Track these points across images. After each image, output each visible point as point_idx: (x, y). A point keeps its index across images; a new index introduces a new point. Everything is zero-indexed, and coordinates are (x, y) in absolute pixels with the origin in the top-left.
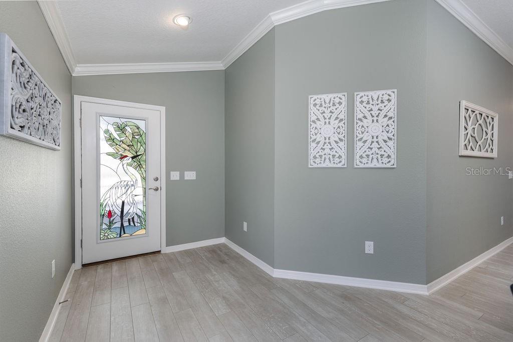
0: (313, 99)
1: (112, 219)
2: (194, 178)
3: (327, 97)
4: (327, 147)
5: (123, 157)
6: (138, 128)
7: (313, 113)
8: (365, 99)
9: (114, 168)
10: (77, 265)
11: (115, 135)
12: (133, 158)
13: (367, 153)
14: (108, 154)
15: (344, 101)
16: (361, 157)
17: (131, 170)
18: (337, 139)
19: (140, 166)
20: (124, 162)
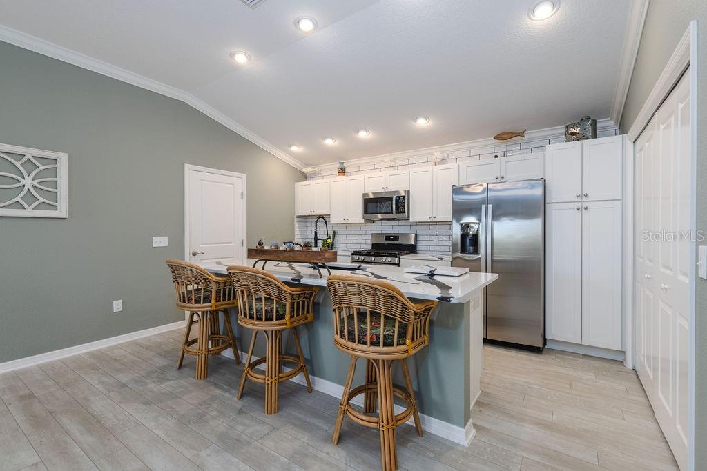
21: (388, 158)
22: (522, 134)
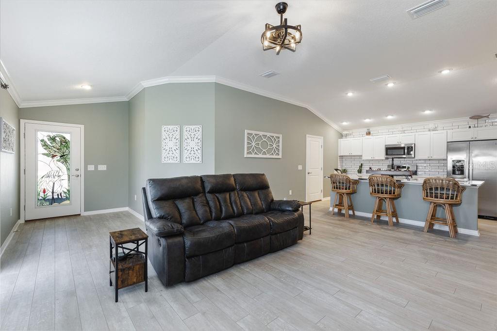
0: (164, 128)
1: (46, 194)
2: (105, 169)
3: (171, 127)
4: (171, 152)
5: (53, 156)
6: (64, 138)
7: (164, 135)
8: (188, 129)
9: (48, 163)
10: (22, 221)
11: (48, 143)
12: (61, 157)
13: (189, 156)
14: (44, 154)
15: (179, 129)
16: (186, 158)
17: (60, 164)
18: (176, 149)
19: (66, 161)
20: (54, 159)
21: (399, 127)
22: (487, 117)
